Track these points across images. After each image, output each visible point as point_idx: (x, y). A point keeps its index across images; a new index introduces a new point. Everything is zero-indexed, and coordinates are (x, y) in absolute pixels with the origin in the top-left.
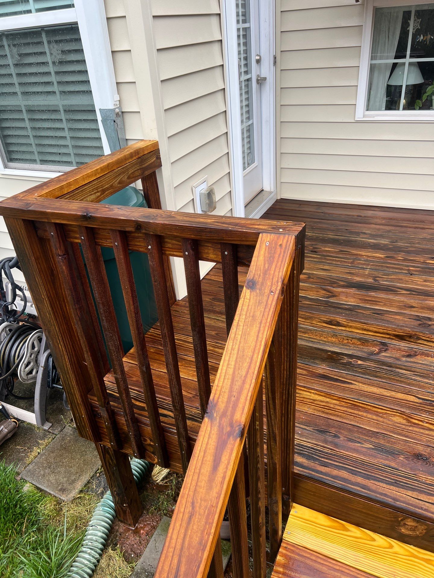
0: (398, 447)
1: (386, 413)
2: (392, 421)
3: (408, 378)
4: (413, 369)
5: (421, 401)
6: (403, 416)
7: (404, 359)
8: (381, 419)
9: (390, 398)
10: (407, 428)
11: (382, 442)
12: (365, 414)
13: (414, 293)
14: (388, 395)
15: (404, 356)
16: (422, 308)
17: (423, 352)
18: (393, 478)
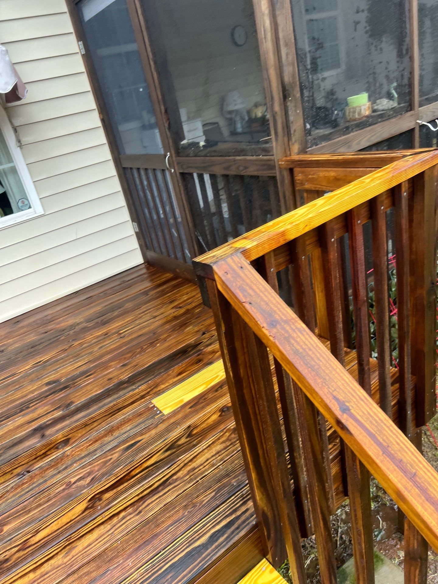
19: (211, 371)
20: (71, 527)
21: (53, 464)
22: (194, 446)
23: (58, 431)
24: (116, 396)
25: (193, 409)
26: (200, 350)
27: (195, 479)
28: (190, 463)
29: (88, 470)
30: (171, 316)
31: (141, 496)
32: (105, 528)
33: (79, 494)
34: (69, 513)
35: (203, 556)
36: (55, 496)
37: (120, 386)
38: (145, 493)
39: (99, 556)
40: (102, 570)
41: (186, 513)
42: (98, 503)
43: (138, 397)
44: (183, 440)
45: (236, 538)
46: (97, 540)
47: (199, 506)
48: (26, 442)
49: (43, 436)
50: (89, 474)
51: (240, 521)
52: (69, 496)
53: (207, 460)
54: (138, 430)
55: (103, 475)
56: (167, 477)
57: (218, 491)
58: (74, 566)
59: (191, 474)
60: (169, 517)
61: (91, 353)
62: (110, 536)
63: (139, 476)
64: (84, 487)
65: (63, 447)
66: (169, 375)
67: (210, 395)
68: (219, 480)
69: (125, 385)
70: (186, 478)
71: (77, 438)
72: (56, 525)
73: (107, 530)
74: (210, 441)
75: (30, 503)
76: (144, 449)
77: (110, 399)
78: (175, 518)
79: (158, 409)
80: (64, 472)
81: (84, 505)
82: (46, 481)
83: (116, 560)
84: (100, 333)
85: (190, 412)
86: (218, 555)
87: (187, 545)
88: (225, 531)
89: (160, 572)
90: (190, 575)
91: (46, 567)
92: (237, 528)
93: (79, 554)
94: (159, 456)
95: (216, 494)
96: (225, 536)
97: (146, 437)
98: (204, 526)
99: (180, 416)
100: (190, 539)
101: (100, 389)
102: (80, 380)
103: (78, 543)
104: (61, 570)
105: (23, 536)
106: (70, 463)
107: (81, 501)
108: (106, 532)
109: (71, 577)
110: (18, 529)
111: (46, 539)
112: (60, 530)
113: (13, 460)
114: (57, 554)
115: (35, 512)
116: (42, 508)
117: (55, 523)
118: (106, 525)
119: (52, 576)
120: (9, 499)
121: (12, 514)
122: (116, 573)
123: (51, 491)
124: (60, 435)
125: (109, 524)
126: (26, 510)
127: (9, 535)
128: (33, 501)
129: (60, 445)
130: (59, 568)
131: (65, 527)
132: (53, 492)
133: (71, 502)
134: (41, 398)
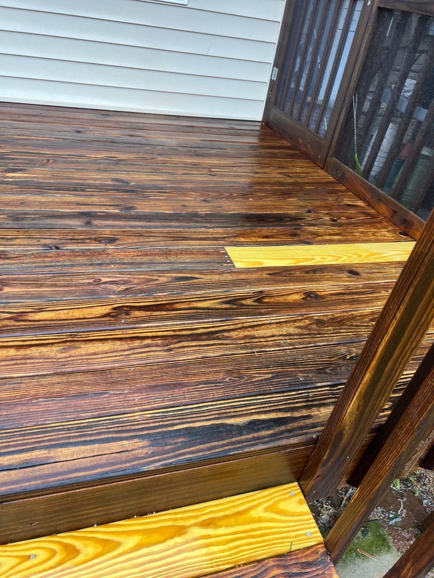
19: (307, 250)
20: (82, 324)
21: (88, 253)
22: (261, 314)
23: (107, 226)
24: (185, 224)
25: (272, 277)
26: (299, 225)
27: (251, 348)
28: (250, 329)
29: (126, 277)
30: (276, 179)
31: (177, 333)
32: (121, 345)
33: (105, 296)
34: (85, 309)
35: (234, 439)
36: (76, 286)
37: (193, 217)
38: (184, 333)
39: (102, 371)
40: (98, 389)
41: (227, 380)
42: (123, 316)
43: (210, 236)
44: (249, 302)
45: (284, 442)
46: (107, 353)
47: (246, 380)
48: (67, 220)
49: (88, 223)
50: (125, 282)
51: (296, 425)
52: (93, 293)
53: (273, 336)
54: (199, 267)
55: (141, 291)
56: (217, 329)
57: (276, 376)
58: (67, 367)
59: (247, 341)
60: (204, 373)
61: (173, 174)
62: (124, 357)
63: (183, 312)
64: (114, 293)
65: (106, 243)
66: (253, 232)
67: (298, 273)
68: (282, 365)
69: (200, 219)
70: (239, 342)
71: (126, 242)
72: (64, 314)
73: (123, 349)
74: (283, 318)
75: (46, 279)
76: (199, 288)
77: (177, 224)
78: (211, 377)
79: (229, 258)
80: (97, 267)
81: (106, 310)
82: (72, 266)
83: (120, 387)
84: (189, 161)
85: (267, 278)
86: (252, 449)
87: (217, 416)
88: (273, 426)
89: (170, 429)
90: (208, 453)
91: (34, 352)
92: (289, 431)
93: (78, 358)
94: (214, 303)
95: (273, 378)
96: (270, 432)
97: (206, 278)
98: (246, 406)
99: (254, 276)
100: (223, 411)
101: (170, 210)
102: (151, 192)
103: (83, 345)
104: (50, 363)
105: (22, 306)
106: (107, 261)
107: (104, 304)
108: (121, 351)
109: (58, 376)
110: (20, 297)
111: (47, 322)
112: (67, 322)
113: (45, 230)
114: (52, 344)
115: (47, 289)
116: (56, 289)
117: (65, 311)
118: (124, 343)
119: (36, 365)
120: (23, 263)
121: (20, 279)
122: (115, 401)
123: (74, 278)
124: (108, 230)
125: (128, 344)
126: (37, 283)
127: (7, 298)
128: (50, 278)
129: (104, 240)
130: (48, 360)
131: (74, 321)
132: (76, 280)
133: (92, 300)
134: (102, 189)
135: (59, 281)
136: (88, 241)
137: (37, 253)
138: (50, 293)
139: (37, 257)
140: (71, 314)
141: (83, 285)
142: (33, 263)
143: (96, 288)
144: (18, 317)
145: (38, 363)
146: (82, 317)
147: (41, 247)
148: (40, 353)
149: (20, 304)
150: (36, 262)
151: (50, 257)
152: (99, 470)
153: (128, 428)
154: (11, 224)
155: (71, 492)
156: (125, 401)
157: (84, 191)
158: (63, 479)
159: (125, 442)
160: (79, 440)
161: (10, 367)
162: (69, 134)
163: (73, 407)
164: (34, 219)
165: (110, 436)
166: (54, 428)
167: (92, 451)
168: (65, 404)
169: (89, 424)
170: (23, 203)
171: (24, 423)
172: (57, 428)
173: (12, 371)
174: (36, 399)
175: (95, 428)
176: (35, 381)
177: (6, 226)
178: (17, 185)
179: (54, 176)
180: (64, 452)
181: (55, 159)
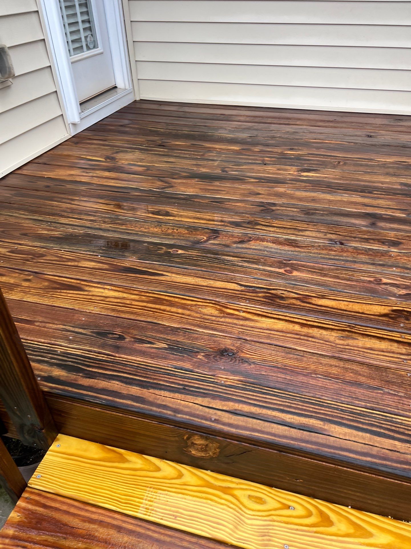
0: (199, 343)
1: (196, 305)
2: (200, 313)
3: (234, 265)
4: (242, 255)
5: (243, 288)
6: (216, 306)
7: (235, 245)
8: (188, 312)
9: (206, 288)
10: (218, 319)
11: (180, 339)
12: (168, 308)
13: (263, 181)
14: (205, 284)
15: (235, 243)
16: (269, 195)
17: (258, 237)
18: (181, 382)
23: (392, 229)
29: (407, 282)
33: (384, 297)
42: (403, 320)
46: (383, 352)
48: (353, 219)
49: (373, 224)
50: (407, 287)
58: (344, 353)
62: (400, 360)
64: (394, 295)
65: (389, 246)
72: (344, 305)
73: (401, 352)
75: (330, 270)
81: (385, 310)
103: (360, 338)
104: (329, 346)
105: (307, 290)
106: (390, 263)
107: (384, 304)
108: (398, 353)
109: (336, 360)
110: (307, 282)
111: (328, 309)
112: (347, 313)
113: (332, 225)
114: (332, 329)
115: (330, 279)
116: (338, 281)
117: (345, 303)
118: (401, 347)
119: (317, 344)
120: (311, 253)
121: (308, 267)
122: (389, 400)
123: (356, 274)
124: (392, 233)
125: (406, 349)
126: (321, 272)
127: (296, 280)
128: (333, 270)
129: (387, 242)
130: (327, 343)
131: (353, 314)
132: (358, 276)
133: (372, 297)
134: (389, 192)
135: (342, 274)
136: (372, 241)
137: (323, 246)
138: (333, 283)
139: (322, 249)
140: (350, 306)
141: (364, 281)
142: (320, 254)
143: (377, 287)
144: (304, 299)
145: (318, 343)
146: (361, 311)
147: (327, 241)
148: (321, 334)
149: (306, 288)
150: (322, 254)
151: (335, 251)
152: (369, 459)
153: (402, 430)
154: (302, 216)
155: (339, 467)
156: (399, 403)
157: (370, 193)
158: (335, 453)
159: (397, 443)
160: (352, 423)
161: (295, 340)
162: (360, 138)
163: (348, 392)
164: (322, 215)
165: (382, 431)
166: (330, 405)
167: (364, 438)
168: (340, 386)
169: (362, 412)
170: (314, 200)
171: (304, 391)
172: (332, 406)
173: (296, 344)
174: (316, 374)
175: (367, 418)
176: (315, 358)
177: (298, 219)
178: (310, 183)
179: (343, 177)
180: (337, 429)
181: (346, 161)
